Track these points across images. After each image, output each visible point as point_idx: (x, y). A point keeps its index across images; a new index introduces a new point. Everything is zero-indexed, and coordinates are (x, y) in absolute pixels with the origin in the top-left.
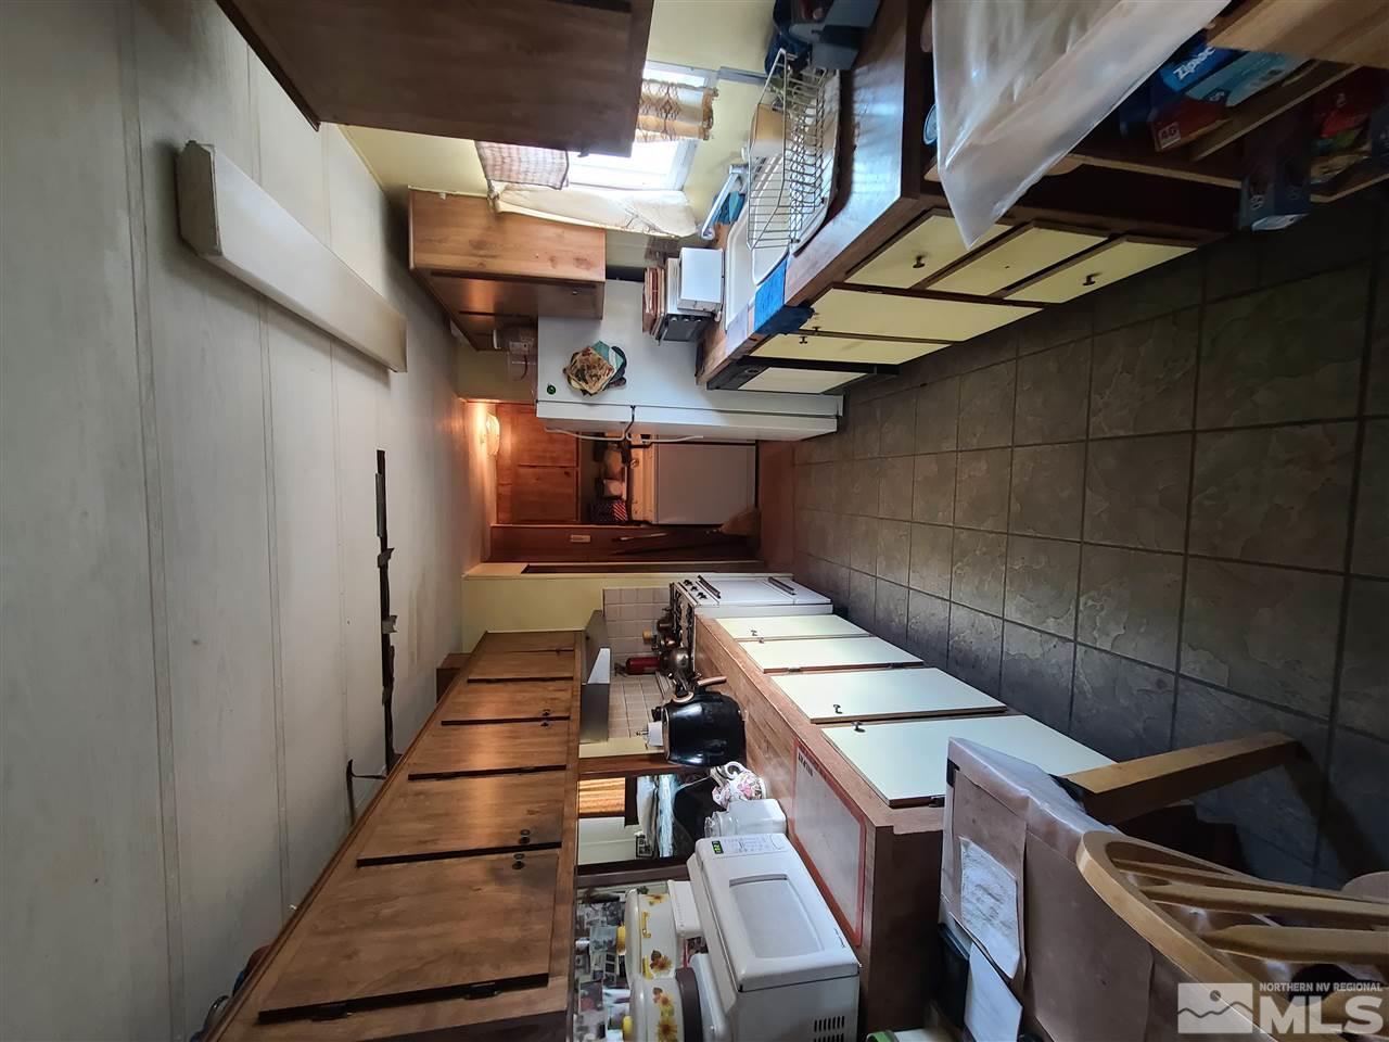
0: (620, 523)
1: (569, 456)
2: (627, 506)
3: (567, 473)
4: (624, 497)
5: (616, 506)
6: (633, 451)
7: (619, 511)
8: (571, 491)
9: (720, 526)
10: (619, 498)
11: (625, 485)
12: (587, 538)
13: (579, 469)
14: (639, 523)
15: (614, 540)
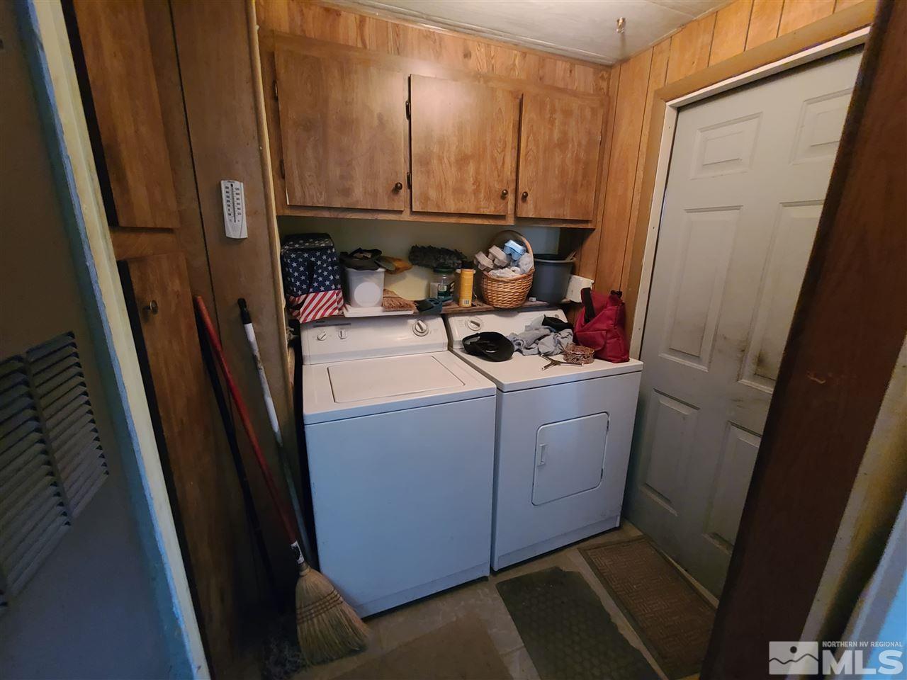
0: (293, 307)
1: (433, 194)
2: (331, 317)
3: (397, 188)
4: (351, 312)
5: (332, 296)
6: (440, 321)
7: (318, 303)
8: (359, 195)
9: (316, 566)
10: (347, 298)
11: (378, 311)
12: (238, 227)
13: (406, 217)
14: (296, 345)
15: (242, 303)
